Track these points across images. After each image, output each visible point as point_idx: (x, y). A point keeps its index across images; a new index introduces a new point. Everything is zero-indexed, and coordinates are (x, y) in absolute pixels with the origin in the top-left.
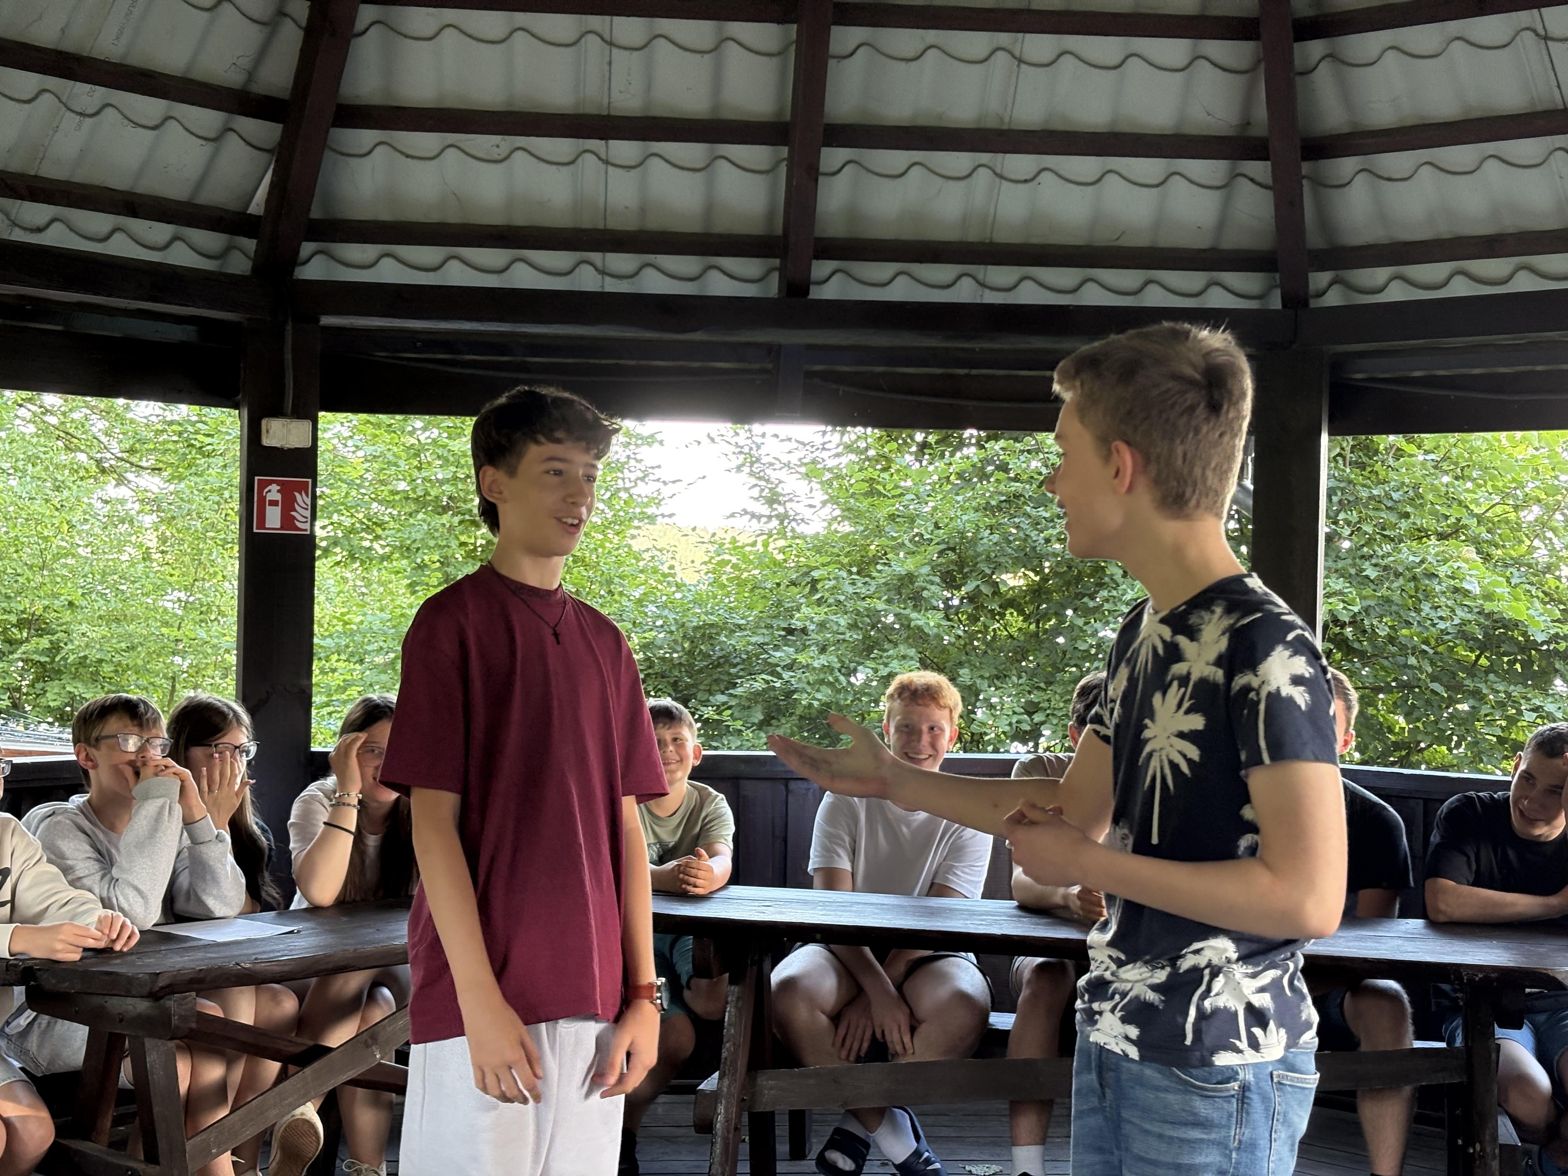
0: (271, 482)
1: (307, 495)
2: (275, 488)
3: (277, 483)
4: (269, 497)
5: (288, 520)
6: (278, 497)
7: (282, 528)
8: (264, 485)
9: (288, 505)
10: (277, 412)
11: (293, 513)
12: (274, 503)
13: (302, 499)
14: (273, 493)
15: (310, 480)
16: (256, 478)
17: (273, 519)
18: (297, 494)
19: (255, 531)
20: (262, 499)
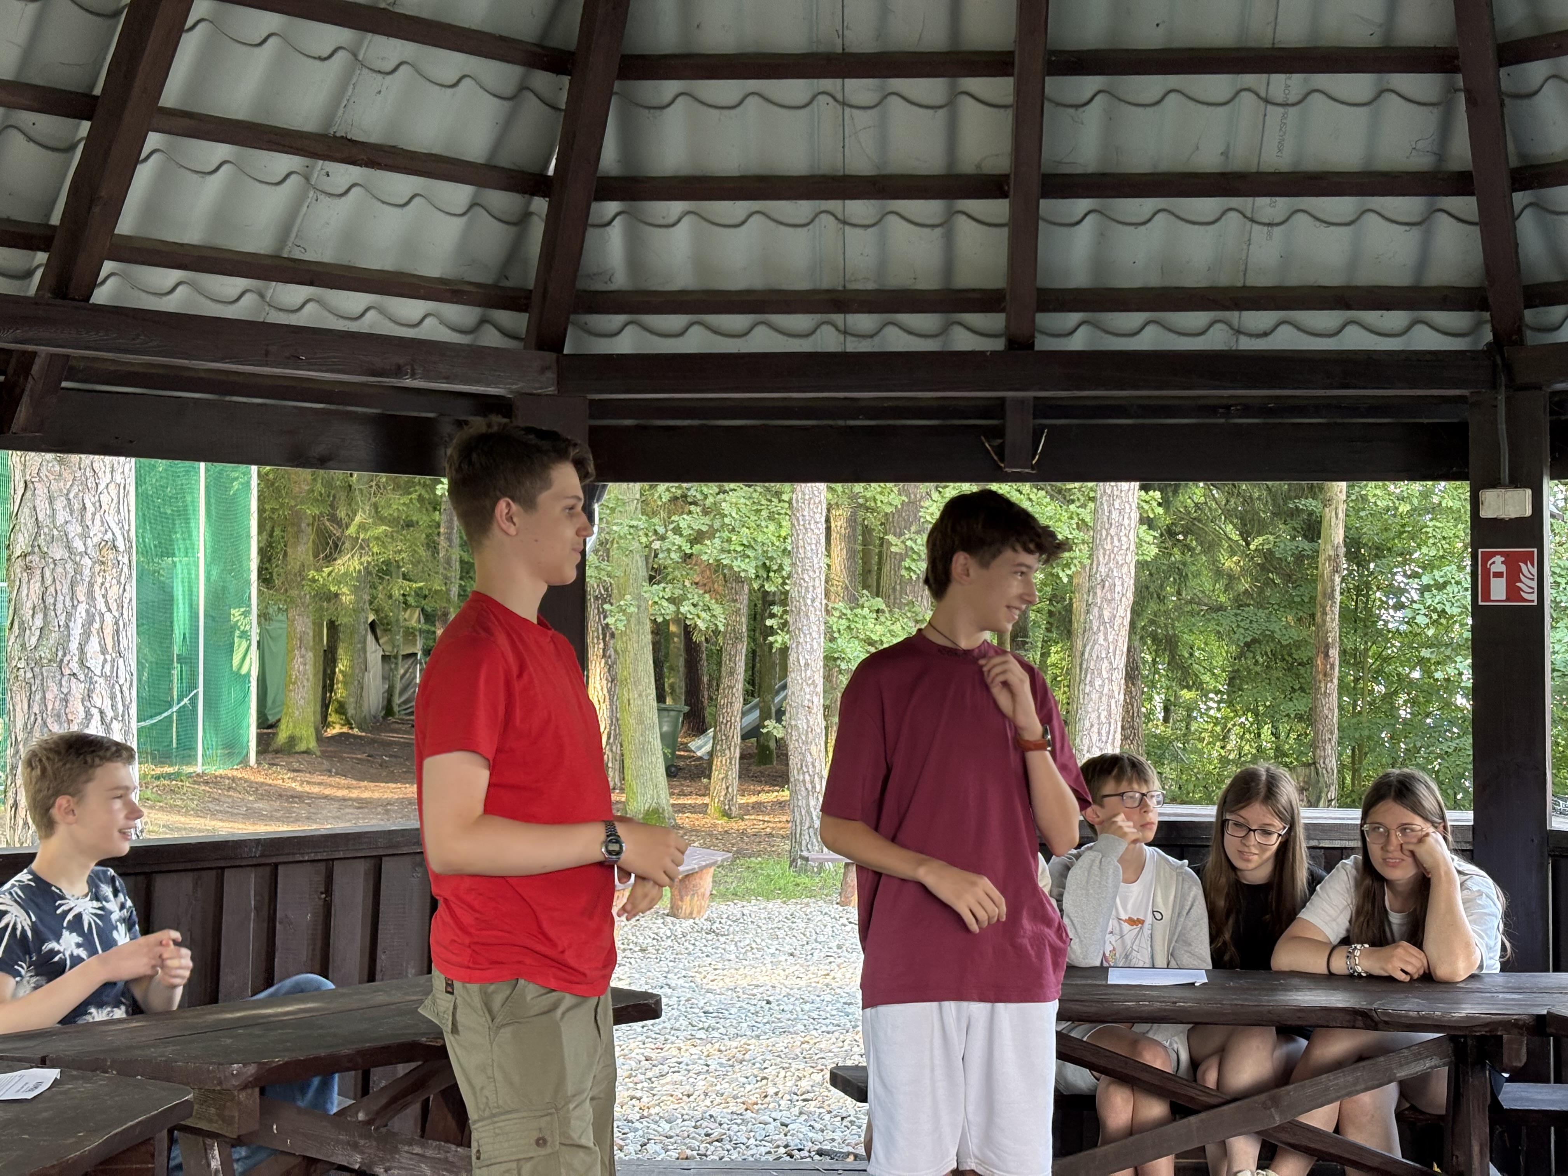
0: (1494, 554)
1: (1533, 566)
2: (1499, 559)
3: (1501, 554)
4: (1494, 569)
5: (1513, 591)
6: (1503, 568)
7: (1507, 600)
8: (1487, 557)
9: (1513, 576)
10: (1495, 484)
11: (1518, 584)
12: (1498, 575)
13: (1528, 570)
14: (1498, 564)
15: (1535, 550)
16: (1480, 550)
17: (1498, 591)
18: (1522, 565)
19: (1480, 603)
20: (1486, 572)
